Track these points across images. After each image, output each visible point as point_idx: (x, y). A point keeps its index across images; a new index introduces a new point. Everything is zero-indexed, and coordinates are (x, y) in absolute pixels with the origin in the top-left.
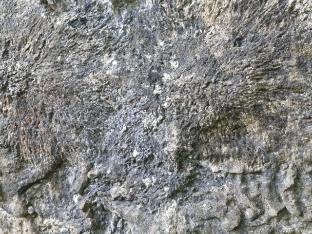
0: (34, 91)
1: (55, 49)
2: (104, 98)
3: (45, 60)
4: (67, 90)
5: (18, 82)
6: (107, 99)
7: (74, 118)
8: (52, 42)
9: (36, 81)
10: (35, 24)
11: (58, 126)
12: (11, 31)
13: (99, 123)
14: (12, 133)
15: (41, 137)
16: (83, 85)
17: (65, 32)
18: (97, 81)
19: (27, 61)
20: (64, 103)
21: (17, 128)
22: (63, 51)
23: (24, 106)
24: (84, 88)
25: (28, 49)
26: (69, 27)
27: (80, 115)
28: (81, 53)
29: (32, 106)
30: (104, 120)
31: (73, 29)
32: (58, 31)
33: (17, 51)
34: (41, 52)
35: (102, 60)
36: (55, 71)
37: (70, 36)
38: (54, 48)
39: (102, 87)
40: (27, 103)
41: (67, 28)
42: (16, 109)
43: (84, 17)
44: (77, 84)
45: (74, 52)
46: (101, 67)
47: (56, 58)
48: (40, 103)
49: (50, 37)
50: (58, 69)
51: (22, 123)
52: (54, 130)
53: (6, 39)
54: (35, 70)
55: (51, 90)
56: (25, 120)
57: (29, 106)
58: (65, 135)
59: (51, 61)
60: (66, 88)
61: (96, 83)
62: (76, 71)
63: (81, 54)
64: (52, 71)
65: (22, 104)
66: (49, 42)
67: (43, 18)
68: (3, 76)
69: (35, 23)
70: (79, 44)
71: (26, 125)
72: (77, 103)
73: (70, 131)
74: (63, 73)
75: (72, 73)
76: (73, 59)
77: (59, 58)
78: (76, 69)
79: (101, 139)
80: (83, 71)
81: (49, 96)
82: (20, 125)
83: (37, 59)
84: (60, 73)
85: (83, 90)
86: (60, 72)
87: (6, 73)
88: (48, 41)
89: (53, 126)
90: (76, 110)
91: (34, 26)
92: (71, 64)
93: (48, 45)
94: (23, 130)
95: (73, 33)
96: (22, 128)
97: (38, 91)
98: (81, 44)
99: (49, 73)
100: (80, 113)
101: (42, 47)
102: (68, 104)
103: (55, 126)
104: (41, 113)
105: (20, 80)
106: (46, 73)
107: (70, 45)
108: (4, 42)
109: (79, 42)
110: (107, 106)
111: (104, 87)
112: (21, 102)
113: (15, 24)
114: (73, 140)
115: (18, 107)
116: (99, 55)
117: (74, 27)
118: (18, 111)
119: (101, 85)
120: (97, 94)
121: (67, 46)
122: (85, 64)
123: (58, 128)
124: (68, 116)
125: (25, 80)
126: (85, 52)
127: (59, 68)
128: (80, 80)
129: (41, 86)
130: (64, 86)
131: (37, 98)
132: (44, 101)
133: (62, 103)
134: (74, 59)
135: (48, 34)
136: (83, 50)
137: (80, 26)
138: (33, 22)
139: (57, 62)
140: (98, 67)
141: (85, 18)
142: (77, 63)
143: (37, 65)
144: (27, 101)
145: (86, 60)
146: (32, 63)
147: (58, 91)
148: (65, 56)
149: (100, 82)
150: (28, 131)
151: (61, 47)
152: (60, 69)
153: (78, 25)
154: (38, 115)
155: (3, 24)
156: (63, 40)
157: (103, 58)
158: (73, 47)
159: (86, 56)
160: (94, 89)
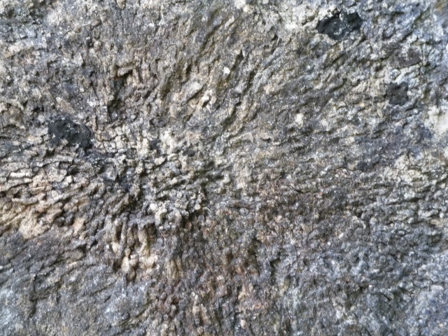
0: (229, 207)
1: (287, 95)
2: (428, 214)
3: (253, 123)
4: (329, 202)
5: (176, 186)
6: (435, 216)
7: (345, 270)
8: (277, 77)
9: (232, 181)
10: (216, 28)
11: (295, 291)
12: (133, 44)
13: (405, 273)
14: (165, 326)
15: (250, 327)
16: (377, 186)
17: (313, 49)
18: (418, 175)
19: (197, 127)
20: (315, 233)
21: (177, 312)
22: (311, 99)
23: (196, 250)
24: (377, 194)
25: (197, 95)
26: (322, 38)
27: (358, 259)
28: (362, 105)
29: (221, 249)
30: (418, 266)
31: (333, 42)
32: (294, 46)
33: (158, 101)
34: (239, 104)
35: (427, 124)
36: (291, 152)
37: (327, 60)
38: (284, 92)
39: (428, 189)
40: (205, 241)
41: (316, 39)
42: (174, 259)
43: (353, 10)
44: (357, 185)
45: (342, 104)
46: (426, 140)
47: (288, 119)
48: (245, 239)
49: (270, 63)
50: (299, 148)
51: (195, 297)
52: (286, 302)
53: (117, 67)
54: (225, 153)
55: (280, 205)
56: (201, 287)
57: (211, 248)
58: (315, 310)
59: (273, 128)
60: (324, 196)
61: (414, 180)
62: (356, 151)
63: (364, 109)
64: (283, 155)
65: (190, 244)
66: (265, 78)
67: (241, 11)
68: (125, 171)
69: (215, 23)
70: (354, 81)
71: (205, 300)
72: (352, 231)
73: (330, 302)
74: (315, 156)
75: (345, 158)
76: (341, 122)
77: (299, 119)
78: (355, 146)
79: (404, 310)
80: (375, 152)
81: (271, 219)
82: (190, 301)
83: (228, 122)
84: (308, 158)
85: (374, 200)
86: (303, 154)
87: (135, 165)
88: (262, 75)
89: (281, 293)
90: (350, 248)
91: (212, 33)
92: (338, 133)
93: (262, 85)
94: (199, 314)
95: (333, 53)
96: (195, 310)
97: (237, 207)
98: (359, 81)
99: (273, 160)
100: (361, 255)
101: (245, 91)
102: (326, 234)
103: (285, 293)
104: (246, 264)
105: (183, 182)
106: (263, 159)
107: (332, 85)
108: (111, 75)
109: (354, 77)
110: (430, 233)
111: (433, 189)
112: (187, 241)
113: (142, 24)
114: (338, 323)
115: (178, 253)
116: (416, 111)
117: (334, 37)
118: (179, 264)
119: (428, 184)
120: (413, 206)
121: (323, 89)
122: (379, 132)
123: (295, 298)
124: (328, 266)
125: (199, 181)
126: (375, 102)
127: (301, 145)
128: (370, 175)
129: (249, 195)
130: (318, 191)
131: (236, 225)
132: (256, 231)
133: (310, 233)
134: (343, 120)
135: (265, 55)
136: (368, 98)
137: (349, 35)
138: (210, 22)
139: (292, 130)
140: (419, 142)
141: (356, 14)
142: (355, 132)
143: (231, 137)
144: (205, 237)
145: (380, 124)
146: (214, 133)
147: (302, 205)
148: (318, 114)
149: (425, 177)
150: (213, 314)
151: (306, 91)
152: (304, 147)
153: (343, 33)
154: (239, 270)
155: (100, 23)
156: (310, 72)
157: (428, 118)
158: (341, 88)
159: (379, 112)
160: (406, 196)
